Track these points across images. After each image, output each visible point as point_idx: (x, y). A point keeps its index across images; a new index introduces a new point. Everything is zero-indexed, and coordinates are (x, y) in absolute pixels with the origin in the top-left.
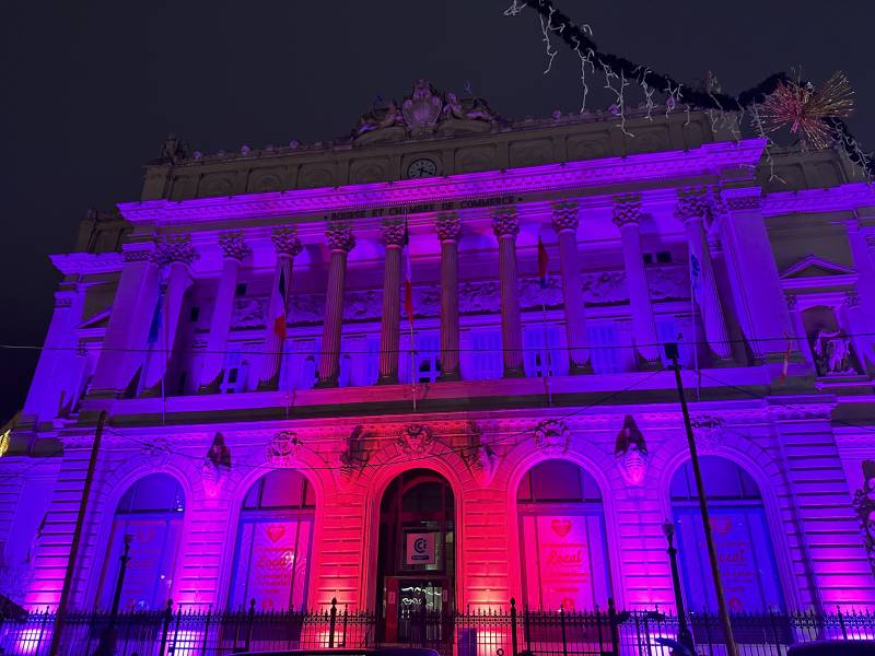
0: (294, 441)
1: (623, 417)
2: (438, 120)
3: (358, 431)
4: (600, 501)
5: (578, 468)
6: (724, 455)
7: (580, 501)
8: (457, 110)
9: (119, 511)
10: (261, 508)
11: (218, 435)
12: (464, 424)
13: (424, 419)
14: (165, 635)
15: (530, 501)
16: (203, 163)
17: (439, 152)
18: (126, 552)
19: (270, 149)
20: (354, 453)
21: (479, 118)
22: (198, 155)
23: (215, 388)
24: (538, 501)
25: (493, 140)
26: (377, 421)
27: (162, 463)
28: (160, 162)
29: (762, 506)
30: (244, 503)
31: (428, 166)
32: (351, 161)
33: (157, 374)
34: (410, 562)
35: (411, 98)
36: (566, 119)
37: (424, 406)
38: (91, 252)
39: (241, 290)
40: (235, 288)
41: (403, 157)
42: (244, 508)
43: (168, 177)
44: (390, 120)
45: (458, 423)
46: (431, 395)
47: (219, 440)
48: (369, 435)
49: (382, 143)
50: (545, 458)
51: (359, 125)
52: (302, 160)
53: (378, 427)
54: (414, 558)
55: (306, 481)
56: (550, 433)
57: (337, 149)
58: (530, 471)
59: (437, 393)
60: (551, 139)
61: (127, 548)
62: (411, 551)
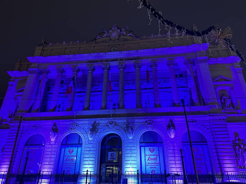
0: (77, 125)
1: (169, 119)
2: (119, 36)
3: (95, 123)
4: (162, 143)
5: (156, 133)
7: (157, 143)
8: (124, 33)
9: (25, 145)
10: (67, 144)
11: (55, 123)
12: (125, 121)
13: (114, 119)
14: (38, 181)
15: (143, 143)
16: (52, 46)
17: (119, 45)
18: (28, 156)
19: (71, 43)
20: (94, 129)
21: (130, 36)
22: (51, 44)
23: (54, 110)
24: (145, 143)
25: (133, 42)
26: (101, 120)
27: (38, 131)
28: (40, 45)
29: (207, 144)
30: (62, 143)
31: (116, 48)
32: (94, 47)
33: (37, 105)
34: (109, 160)
35: (111, 29)
36: (154, 36)
37: (114, 116)
38: (19, 71)
39: (62, 82)
40: (60, 81)
41: (109, 46)
43: (42, 50)
44: (105, 35)
45: (122, 121)
46: (116, 113)
47: (55, 125)
48: (98, 124)
49: (103, 42)
50: (147, 130)
52: (80, 46)
53: (101, 122)
54: (110, 159)
55: (80, 137)
56: (149, 124)
57: (90, 43)
58: (143, 134)
59: (118, 112)
60: (150, 42)
61: (28, 155)
62: (109, 157)
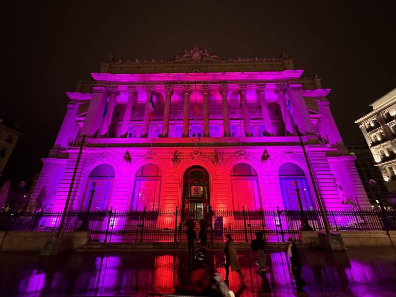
0: (154, 154)
1: (263, 150)
2: (201, 57)
3: (176, 152)
4: (256, 175)
5: (249, 166)
6: (294, 163)
7: (250, 176)
8: (207, 55)
9: (90, 176)
10: (142, 176)
11: (127, 151)
12: (213, 151)
13: (200, 149)
14: (110, 219)
15: (235, 176)
16: (122, 64)
17: (202, 66)
18: (94, 187)
19: (145, 61)
20: (175, 159)
21: (214, 58)
22: (120, 61)
23: (125, 136)
24: (237, 176)
25: (219, 64)
26: (183, 149)
27: (107, 160)
28: (107, 62)
29: (305, 178)
30: (137, 174)
31: (198, 70)
32: (173, 67)
33: (105, 131)
34: (192, 195)
35: (193, 49)
36: (241, 61)
37: (199, 145)
38: (81, 92)
39: (134, 108)
40: (132, 107)
41: (190, 67)
42: (136, 176)
43: (110, 67)
44: (186, 56)
45: (211, 150)
46: (201, 142)
47: (127, 153)
48: (180, 153)
49: (184, 62)
50: (239, 162)
51: (175, 56)
52: (157, 65)
54: (194, 193)
55: (158, 168)
56: (241, 155)
57: (168, 62)
58: (234, 167)
59: (203, 141)
60: (237, 66)
62: (193, 192)
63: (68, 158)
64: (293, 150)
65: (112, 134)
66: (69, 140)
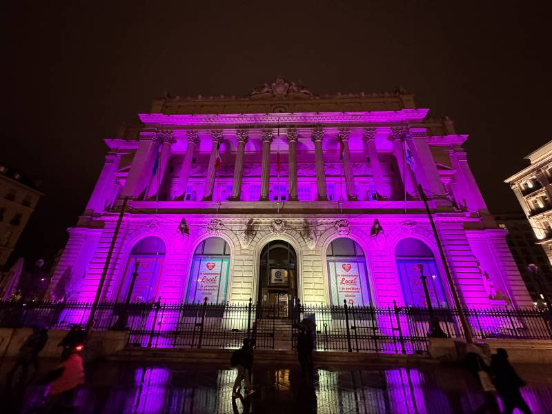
0: (220, 224)
1: (373, 220)
2: (287, 92)
3: (251, 221)
4: (364, 256)
5: (354, 241)
6: (418, 238)
7: (355, 256)
8: (295, 89)
9: (132, 253)
10: (203, 254)
11: (183, 219)
12: (302, 220)
13: (284, 217)
14: (156, 314)
15: (332, 255)
16: (179, 101)
17: (288, 104)
18: (136, 270)
19: (211, 98)
20: (250, 231)
21: (305, 93)
22: (178, 97)
23: (181, 199)
24: (336, 256)
25: (310, 102)
26: (261, 217)
27: (155, 231)
28: (160, 99)
29: (434, 260)
31: (282, 110)
32: (248, 105)
33: (154, 191)
35: (275, 82)
36: (342, 96)
37: (283, 211)
38: (124, 139)
39: (194, 160)
40: (191, 160)
41: (271, 105)
42: (195, 254)
43: (163, 105)
44: (266, 90)
45: (297, 220)
46: (285, 207)
47: (183, 222)
48: (256, 223)
49: (262, 99)
50: (339, 236)
51: (252, 91)
52: (227, 103)
53: (261, 220)
54: (275, 280)
55: (226, 242)
56: (341, 226)
57: (242, 99)
58: (332, 243)
59: (289, 205)
60: (336, 103)
61: (137, 269)
62: (273, 277)
63: (103, 227)
64: (416, 220)
65: (164, 195)
66: (106, 204)
